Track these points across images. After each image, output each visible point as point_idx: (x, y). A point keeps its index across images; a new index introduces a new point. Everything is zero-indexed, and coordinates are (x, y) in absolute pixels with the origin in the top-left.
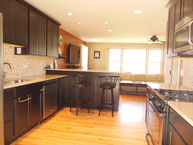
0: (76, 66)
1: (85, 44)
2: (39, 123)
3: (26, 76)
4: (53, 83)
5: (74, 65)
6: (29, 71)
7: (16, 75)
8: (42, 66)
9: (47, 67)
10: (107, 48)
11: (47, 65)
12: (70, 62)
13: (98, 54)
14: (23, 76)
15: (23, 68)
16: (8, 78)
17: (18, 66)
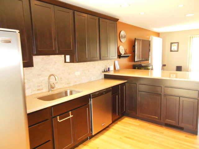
0: (143, 65)
1: (158, 35)
2: (89, 138)
3: (79, 83)
4: (105, 94)
5: (140, 63)
6: (82, 78)
7: (67, 84)
8: (99, 70)
9: (104, 70)
10: (189, 36)
11: (105, 68)
12: (136, 60)
13: (175, 46)
14: (75, 84)
15: (76, 76)
16: (59, 87)
17: (69, 74)
